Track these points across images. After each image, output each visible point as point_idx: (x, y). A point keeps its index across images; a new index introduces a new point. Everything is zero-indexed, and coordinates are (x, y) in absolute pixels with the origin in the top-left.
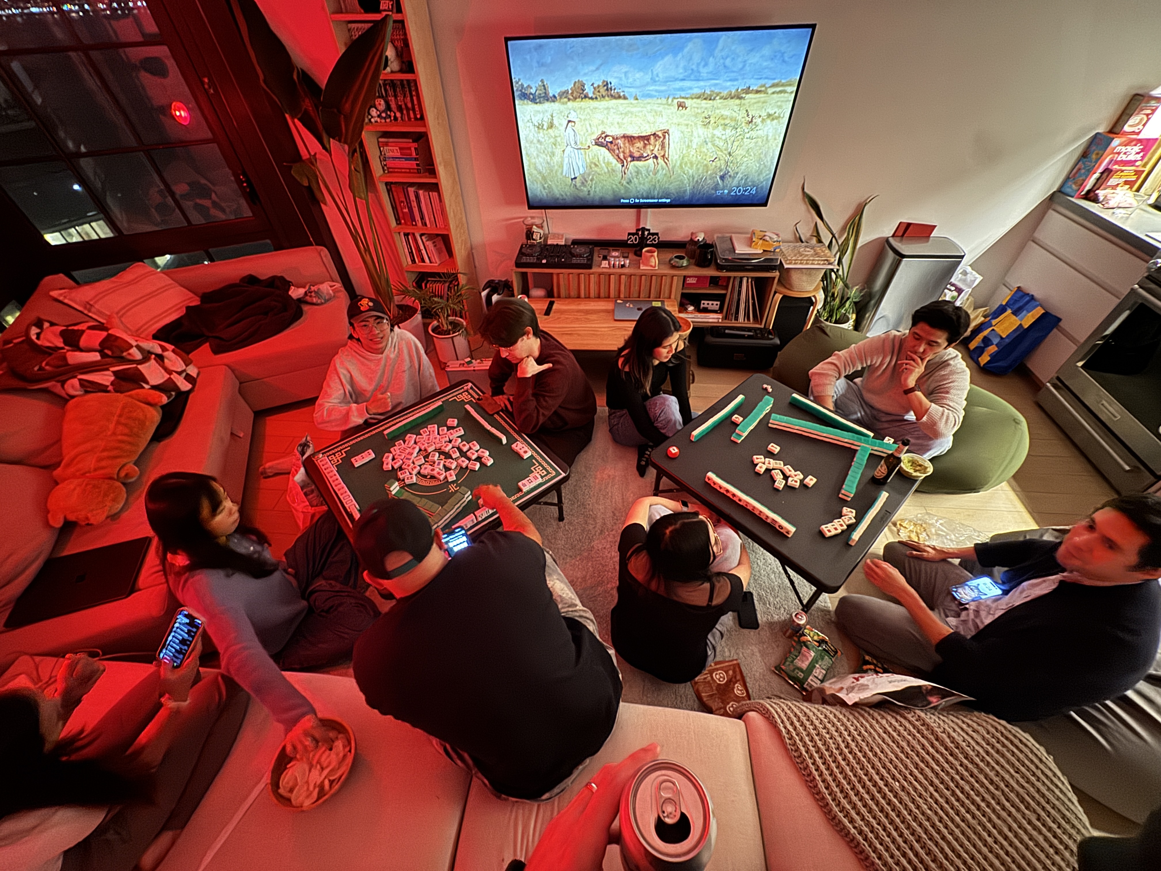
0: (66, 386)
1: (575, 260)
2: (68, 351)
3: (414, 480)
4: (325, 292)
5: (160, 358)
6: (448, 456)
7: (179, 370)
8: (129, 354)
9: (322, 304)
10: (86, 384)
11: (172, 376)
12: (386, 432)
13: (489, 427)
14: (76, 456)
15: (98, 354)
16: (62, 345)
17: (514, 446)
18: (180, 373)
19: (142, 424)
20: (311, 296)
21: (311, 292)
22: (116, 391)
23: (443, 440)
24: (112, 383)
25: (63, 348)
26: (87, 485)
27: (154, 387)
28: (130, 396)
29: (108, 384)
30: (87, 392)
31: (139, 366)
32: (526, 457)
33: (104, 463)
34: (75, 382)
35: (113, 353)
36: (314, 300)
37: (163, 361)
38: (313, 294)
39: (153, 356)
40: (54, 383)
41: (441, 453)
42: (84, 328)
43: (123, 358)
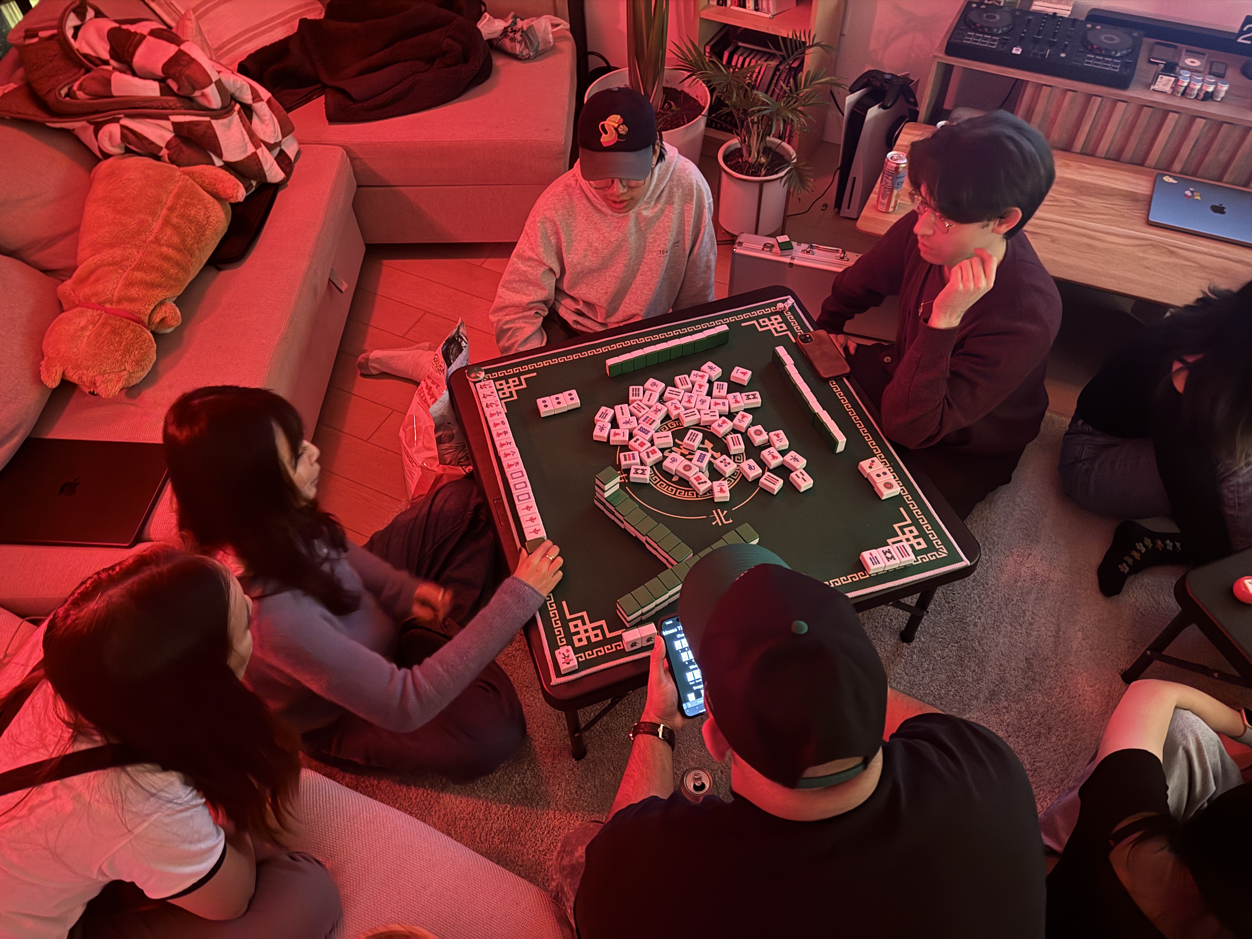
0: (100, 134)
1: (1091, 62)
2: (114, 69)
3: (647, 477)
4: (540, 35)
5: (247, 111)
6: (721, 446)
7: (272, 141)
8: (203, 95)
9: (528, 59)
10: (130, 136)
11: (259, 152)
12: (610, 362)
13: (817, 407)
14: (97, 267)
15: (156, 85)
16: (106, 56)
17: (864, 464)
18: (270, 147)
19: (201, 230)
20: (513, 40)
21: (515, 32)
22: (172, 162)
23: (717, 409)
24: (168, 145)
25: (106, 63)
26: (104, 324)
27: (229, 166)
28: (191, 175)
29: (163, 145)
30: (128, 151)
31: (214, 122)
32: (887, 494)
33: (134, 292)
34: (114, 129)
35: (179, 89)
36: (518, 49)
37: (250, 119)
38: (518, 36)
39: (238, 107)
40: (84, 123)
41: (709, 435)
42: (145, 32)
43: (191, 99)
